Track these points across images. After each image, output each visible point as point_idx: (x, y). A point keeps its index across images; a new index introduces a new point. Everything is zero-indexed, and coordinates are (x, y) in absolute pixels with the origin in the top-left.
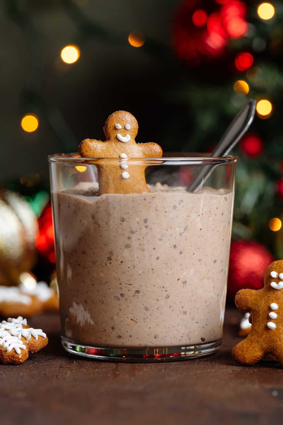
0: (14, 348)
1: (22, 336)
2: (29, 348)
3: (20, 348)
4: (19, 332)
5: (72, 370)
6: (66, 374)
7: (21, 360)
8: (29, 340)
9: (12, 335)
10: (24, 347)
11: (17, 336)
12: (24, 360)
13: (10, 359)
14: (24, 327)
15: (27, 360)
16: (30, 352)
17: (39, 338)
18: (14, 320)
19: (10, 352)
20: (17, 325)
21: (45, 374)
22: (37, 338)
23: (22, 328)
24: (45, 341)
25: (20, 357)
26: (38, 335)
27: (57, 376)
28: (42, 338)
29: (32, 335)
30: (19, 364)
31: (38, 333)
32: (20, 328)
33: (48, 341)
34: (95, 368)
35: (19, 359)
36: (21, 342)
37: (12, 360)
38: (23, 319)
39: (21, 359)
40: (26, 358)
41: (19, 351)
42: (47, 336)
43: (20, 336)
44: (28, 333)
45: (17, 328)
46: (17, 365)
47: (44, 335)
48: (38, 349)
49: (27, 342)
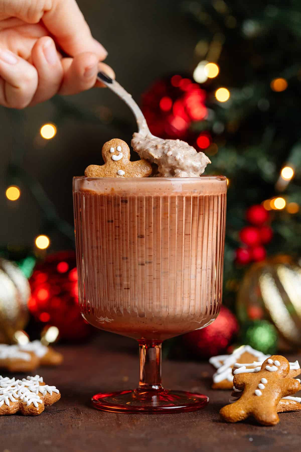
0: (32, 402)
1: (39, 392)
2: (45, 402)
3: (38, 402)
4: (36, 389)
5: (82, 420)
6: (78, 424)
7: (38, 413)
8: (45, 395)
9: (31, 391)
10: (41, 401)
11: (35, 392)
12: (41, 412)
13: (29, 411)
14: (41, 384)
15: (43, 411)
16: (45, 405)
17: (53, 394)
18: (32, 378)
19: (30, 405)
20: (35, 383)
21: (61, 424)
22: (51, 394)
23: (39, 385)
24: (57, 396)
25: (38, 409)
26: (53, 391)
27: (71, 426)
28: (56, 394)
29: (47, 391)
30: (37, 416)
31: (53, 389)
32: (38, 385)
33: (61, 396)
34: (100, 419)
35: (37, 411)
36: (39, 397)
37: (31, 412)
38: (40, 377)
39: (38, 411)
40: (42, 411)
41: (37, 405)
42: (60, 392)
43: (38, 392)
44: (44, 389)
45: (35, 385)
46: (35, 416)
47: (58, 391)
48: (52, 403)
49: (44, 397)
